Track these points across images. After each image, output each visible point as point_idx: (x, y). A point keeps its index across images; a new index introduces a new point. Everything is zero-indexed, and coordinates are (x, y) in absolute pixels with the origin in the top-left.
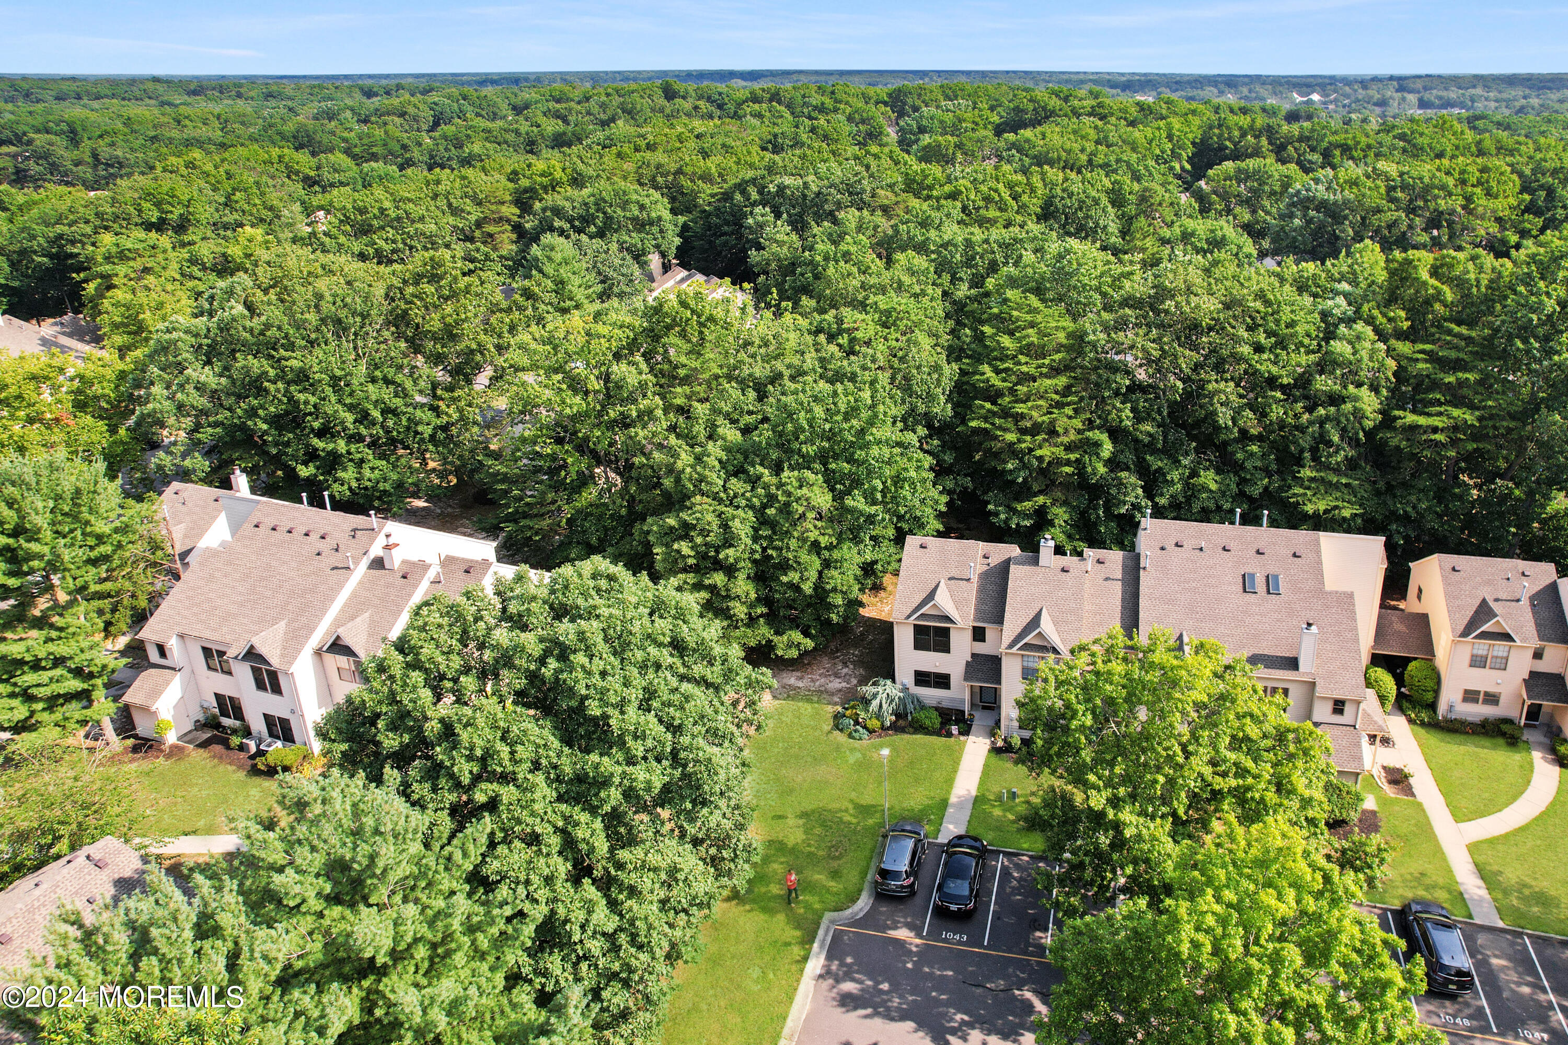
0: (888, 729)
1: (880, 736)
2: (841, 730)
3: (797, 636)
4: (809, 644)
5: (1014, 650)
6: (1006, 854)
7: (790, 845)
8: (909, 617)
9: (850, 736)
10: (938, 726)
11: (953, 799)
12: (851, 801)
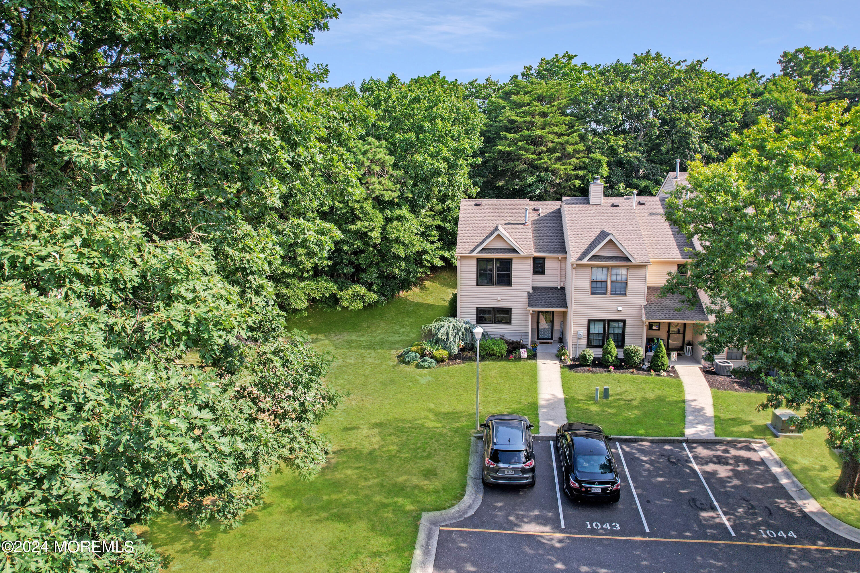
0: (456, 357)
1: (448, 364)
2: (408, 363)
3: (362, 290)
4: (374, 297)
5: (585, 261)
6: (623, 441)
7: (366, 451)
8: (472, 251)
9: (418, 366)
10: (504, 352)
11: (541, 402)
12: (431, 410)
